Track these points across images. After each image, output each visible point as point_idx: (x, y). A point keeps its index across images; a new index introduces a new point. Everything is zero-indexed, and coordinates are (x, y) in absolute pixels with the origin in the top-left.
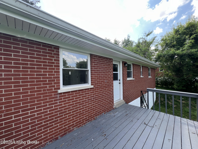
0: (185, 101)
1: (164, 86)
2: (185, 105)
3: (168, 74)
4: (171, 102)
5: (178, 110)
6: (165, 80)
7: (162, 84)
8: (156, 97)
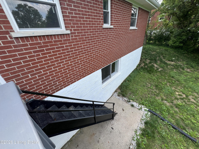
0: (175, 62)
1: (157, 43)
2: (173, 67)
3: (168, 24)
4: (157, 65)
5: (162, 75)
6: (162, 33)
7: (155, 40)
8: (141, 58)
